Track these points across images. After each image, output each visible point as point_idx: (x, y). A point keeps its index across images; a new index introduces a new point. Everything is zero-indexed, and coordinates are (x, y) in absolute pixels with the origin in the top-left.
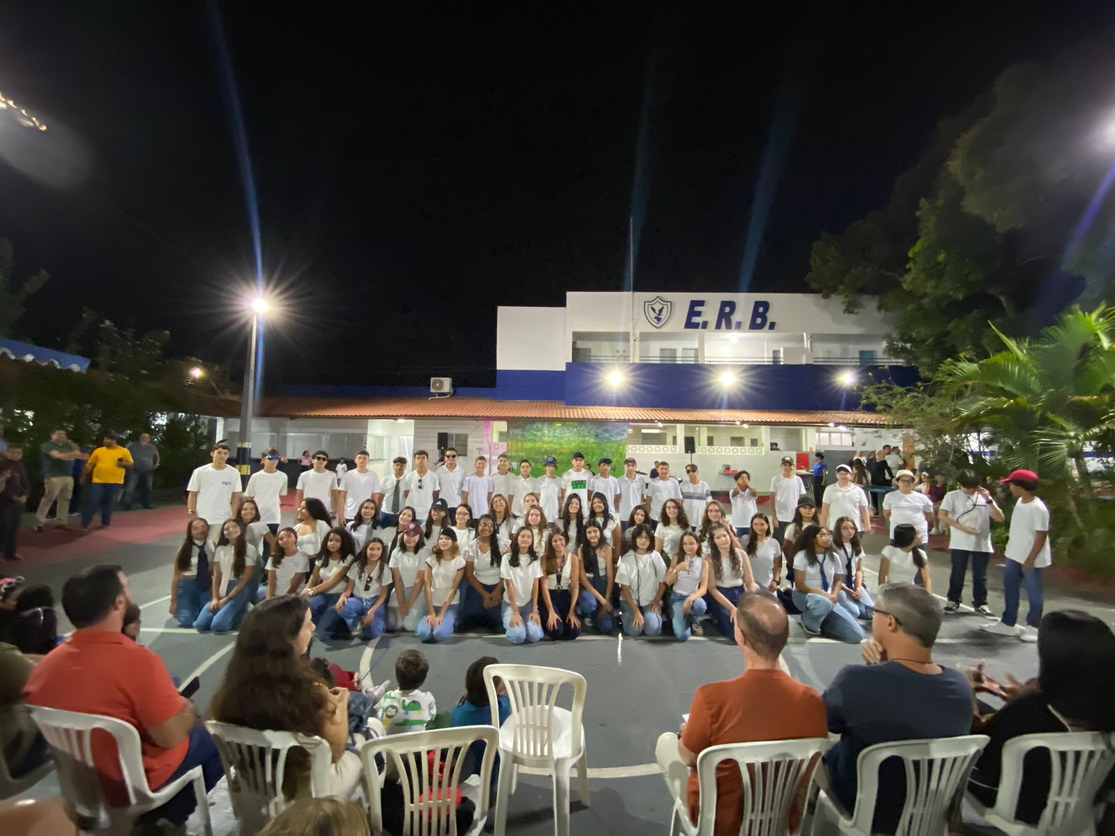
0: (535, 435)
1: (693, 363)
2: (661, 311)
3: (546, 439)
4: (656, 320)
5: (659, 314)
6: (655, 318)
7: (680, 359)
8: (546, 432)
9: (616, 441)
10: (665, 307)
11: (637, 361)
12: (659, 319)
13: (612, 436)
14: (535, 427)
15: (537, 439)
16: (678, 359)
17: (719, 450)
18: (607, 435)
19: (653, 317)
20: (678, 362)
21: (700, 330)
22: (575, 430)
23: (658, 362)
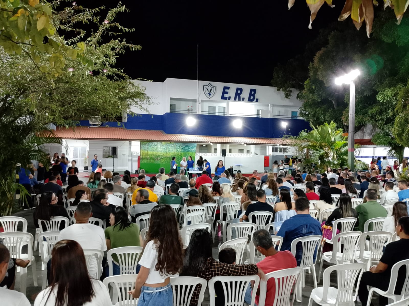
0: (154, 148)
1: (223, 115)
2: (211, 90)
3: (159, 150)
4: (208, 95)
5: (210, 92)
6: (208, 93)
7: (217, 113)
8: (159, 146)
9: (192, 151)
10: (213, 88)
11: (200, 114)
12: (210, 94)
13: (190, 148)
14: (153, 144)
15: (155, 150)
16: (216, 113)
17: (235, 155)
18: (188, 148)
19: (207, 93)
20: (216, 115)
21: (227, 100)
22: (173, 146)
23: (207, 114)
